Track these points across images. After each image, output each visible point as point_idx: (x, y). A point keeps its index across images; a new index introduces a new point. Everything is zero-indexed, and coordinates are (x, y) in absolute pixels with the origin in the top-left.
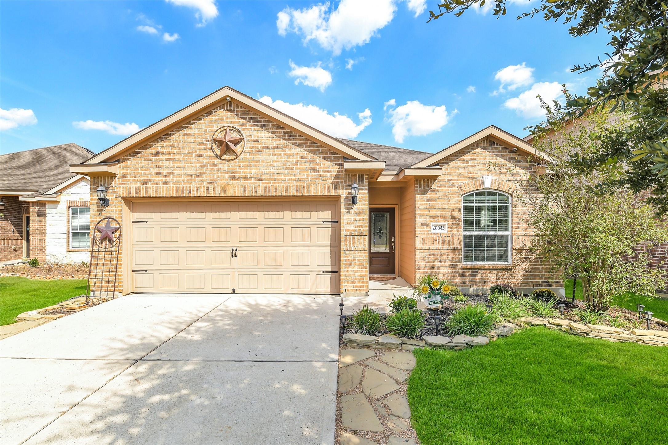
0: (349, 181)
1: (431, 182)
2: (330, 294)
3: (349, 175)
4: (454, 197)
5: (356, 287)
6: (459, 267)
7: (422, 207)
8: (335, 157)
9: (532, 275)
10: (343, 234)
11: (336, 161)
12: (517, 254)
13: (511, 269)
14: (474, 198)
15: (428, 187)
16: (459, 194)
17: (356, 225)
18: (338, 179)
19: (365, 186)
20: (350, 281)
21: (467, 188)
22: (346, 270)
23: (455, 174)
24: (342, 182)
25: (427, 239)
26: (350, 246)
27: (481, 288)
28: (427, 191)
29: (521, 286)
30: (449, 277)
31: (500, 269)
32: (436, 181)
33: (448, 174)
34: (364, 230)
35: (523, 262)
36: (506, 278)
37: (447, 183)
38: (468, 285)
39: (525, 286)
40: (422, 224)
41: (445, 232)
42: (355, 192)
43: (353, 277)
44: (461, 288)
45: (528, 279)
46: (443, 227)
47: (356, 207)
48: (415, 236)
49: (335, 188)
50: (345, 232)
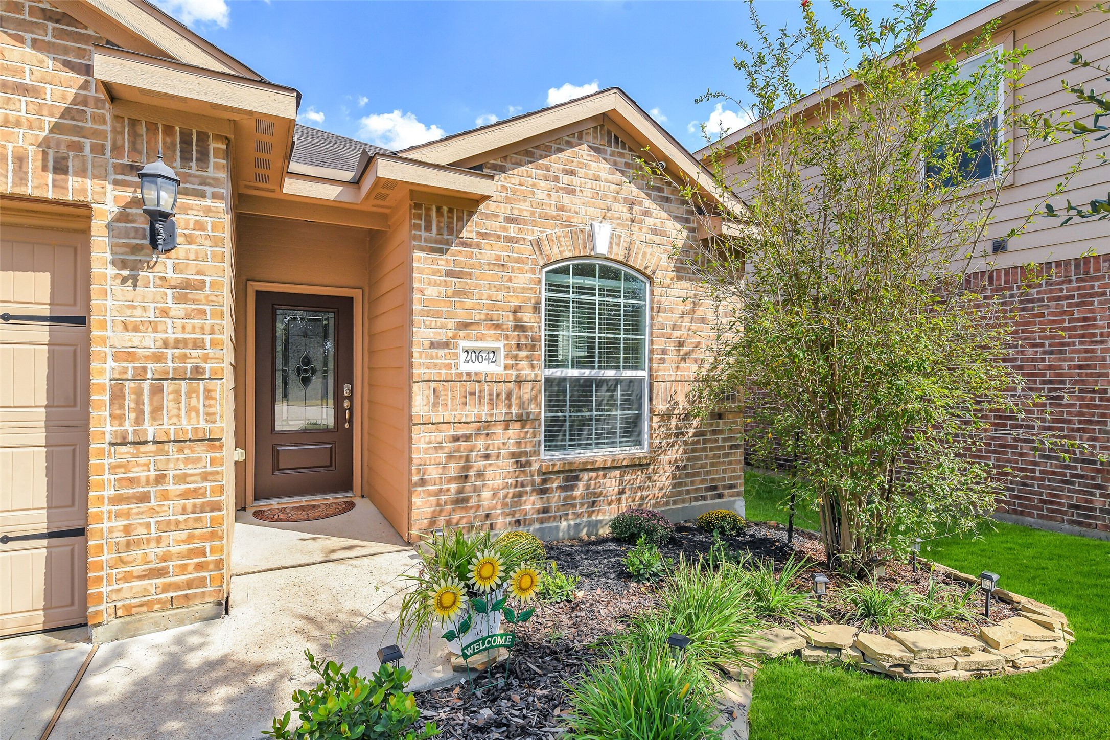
0: (134, 148)
1: (460, 219)
2: (44, 631)
3: (133, 123)
4: (521, 270)
5: (166, 588)
6: (535, 467)
7: (432, 292)
8: (58, 34)
9: (688, 475)
10: (102, 372)
11: (66, 50)
12: (660, 426)
13: (649, 464)
14: (571, 280)
15: (450, 230)
16: (535, 262)
17: (171, 336)
18: (78, 131)
19: (216, 182)
20: (137, 569)
21: (556, 250)
22: (121, 523)
23: (525, 206)
24: (98, 150)
25: (446, 390)
26: (139, 420)
27: (585, 519)
28: (449, 243)
29: (667, 503)
30: (508, 500)
31: (627, 466)
32: (475, 217)
33: (508, 201)
34: (206, 359)
35: (673, 446)
36: (639, 487)
37: (504, 229)
38: (555, 517)
39: (675, 503)
40: (433, 345)
41: (496, 369)
42: (165, 199)
43: (153, 551)
44: (537, 526)
45: (680, 485)
46: (491, 355)
47: (169, 263)
48: (410, 381)
49: (60, 168)
50: (110, 363)
